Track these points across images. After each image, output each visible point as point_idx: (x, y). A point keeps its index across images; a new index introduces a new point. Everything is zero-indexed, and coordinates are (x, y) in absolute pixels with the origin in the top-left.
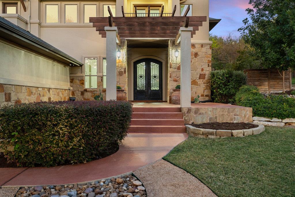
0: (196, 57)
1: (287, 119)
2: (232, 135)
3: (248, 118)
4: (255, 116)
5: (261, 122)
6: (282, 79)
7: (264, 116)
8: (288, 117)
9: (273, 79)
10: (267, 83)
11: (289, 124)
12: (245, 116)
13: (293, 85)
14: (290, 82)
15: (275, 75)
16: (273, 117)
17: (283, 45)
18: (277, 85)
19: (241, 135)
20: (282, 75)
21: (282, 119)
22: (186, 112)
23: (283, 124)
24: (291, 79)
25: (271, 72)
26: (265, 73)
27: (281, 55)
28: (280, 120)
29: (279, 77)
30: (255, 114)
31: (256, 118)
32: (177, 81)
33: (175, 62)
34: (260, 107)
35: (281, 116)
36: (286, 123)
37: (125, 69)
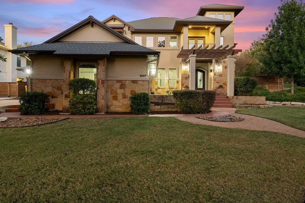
0: (225, 69)
1: (283, 102)
2: (259, 107)
3: (263, 102)
4: (267, 101)
5: (271, 103)
6: (277, 83)
7: (272, 101)
8: (284, 101)
9: (271, 83)
10: (267, 85)
11: (284, 104)
12: (262, 101)
13: (285, 87)
14: (282, 85)
15: (272, 80)
16: (276, 101)
17: (282, 65)
18: (274, 87)
19: (263, 107)
20: (278, 80)
21: (281, 102)
22: (231, 98)
23: (282, 105)
24: (283, 83)
25: (270, 79)
26: (266, 79)
27: (280, 69)
28: (280, 103)
29: (275, 81)
30: (267, 100)
31: (267, 102)
32: (218, 83)
33: (217, 72)
34: (269, 96)
35: (281, 101)
36: (283, 104)
37: (189, 75)
